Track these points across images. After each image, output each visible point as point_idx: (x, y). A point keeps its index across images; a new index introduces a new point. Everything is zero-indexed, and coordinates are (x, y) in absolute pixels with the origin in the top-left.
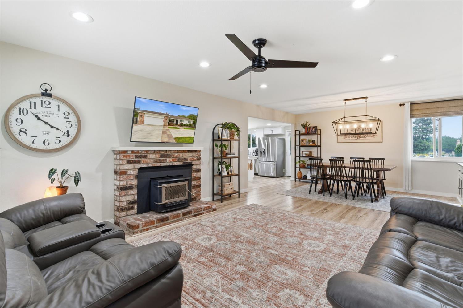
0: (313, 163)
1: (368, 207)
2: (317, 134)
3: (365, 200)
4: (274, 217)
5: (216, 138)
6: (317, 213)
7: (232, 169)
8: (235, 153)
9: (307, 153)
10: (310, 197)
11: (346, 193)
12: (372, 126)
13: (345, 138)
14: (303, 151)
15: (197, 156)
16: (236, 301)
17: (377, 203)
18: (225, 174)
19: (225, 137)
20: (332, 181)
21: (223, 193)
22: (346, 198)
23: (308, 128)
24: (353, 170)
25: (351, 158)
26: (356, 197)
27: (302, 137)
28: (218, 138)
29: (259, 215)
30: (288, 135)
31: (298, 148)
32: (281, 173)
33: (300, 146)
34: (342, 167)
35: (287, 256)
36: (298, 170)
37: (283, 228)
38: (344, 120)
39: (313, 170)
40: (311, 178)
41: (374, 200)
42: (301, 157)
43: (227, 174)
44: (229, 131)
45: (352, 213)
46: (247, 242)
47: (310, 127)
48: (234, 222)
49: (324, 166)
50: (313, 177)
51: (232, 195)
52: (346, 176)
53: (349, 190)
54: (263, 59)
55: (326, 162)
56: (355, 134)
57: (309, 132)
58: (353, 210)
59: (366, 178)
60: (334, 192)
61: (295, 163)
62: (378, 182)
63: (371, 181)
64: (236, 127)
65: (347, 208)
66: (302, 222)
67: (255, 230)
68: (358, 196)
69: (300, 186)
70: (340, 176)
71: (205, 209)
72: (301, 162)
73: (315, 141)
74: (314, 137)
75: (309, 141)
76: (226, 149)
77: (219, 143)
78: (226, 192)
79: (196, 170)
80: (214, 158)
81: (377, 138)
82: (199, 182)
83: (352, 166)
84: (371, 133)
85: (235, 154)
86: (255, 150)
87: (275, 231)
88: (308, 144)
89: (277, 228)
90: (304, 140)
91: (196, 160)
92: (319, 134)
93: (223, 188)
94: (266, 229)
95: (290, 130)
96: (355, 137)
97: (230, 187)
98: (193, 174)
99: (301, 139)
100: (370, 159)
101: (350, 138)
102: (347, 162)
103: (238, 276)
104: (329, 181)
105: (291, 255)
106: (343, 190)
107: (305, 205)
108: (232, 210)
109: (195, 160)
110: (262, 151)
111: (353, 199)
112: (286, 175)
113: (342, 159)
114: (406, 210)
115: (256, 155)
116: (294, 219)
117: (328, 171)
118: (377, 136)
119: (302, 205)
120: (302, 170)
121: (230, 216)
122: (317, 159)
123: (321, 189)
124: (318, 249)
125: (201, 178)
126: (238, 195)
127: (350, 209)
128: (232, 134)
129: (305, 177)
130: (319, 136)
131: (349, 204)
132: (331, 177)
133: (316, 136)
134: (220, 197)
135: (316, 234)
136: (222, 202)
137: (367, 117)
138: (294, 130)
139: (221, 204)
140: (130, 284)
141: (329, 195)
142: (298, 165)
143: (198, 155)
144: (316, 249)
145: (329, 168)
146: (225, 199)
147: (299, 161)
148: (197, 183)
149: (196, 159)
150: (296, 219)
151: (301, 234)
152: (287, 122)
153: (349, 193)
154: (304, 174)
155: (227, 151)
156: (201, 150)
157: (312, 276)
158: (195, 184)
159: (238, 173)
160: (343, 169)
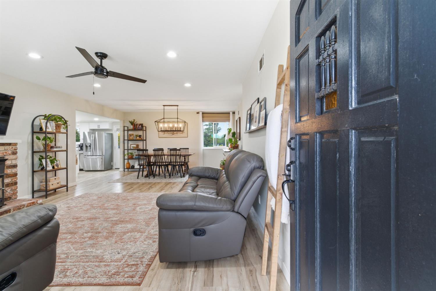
0: (140, 153)
1: (179, 181)
2: (143, 130)
3: (177, 177)
4: (109, 199)
5: (37, 129)
6: (145, 190)
7: (58, 162)
8: (61, 146)
9: (135, 146)
10: (139, 181)
11: (165, 174)
12: (181, 125)
13: (164, 134)
14: (131, 145)
15: (11, 149)
16: (90, 251)
17: (184, 178)
18: (50, 168)
19: (49, 130)
20: (155, 166)
21: (48, 188)
22: (165, 178)
23: (136, 125)
24: (170, 157)
25: (168, 149)
26: (171, 176)
27: (130, 133)
28: (40, 131)
29: (95, 200)
30: (116, 130)
31: (126, 142)
32: (109, 166)
33: (128, 140)
34: (162, 155)
35: (125, 218)
36: (126, 161)
37: (119, 204)
38: (163, 120)
39: (140, 160)
40: (138, 167)
41: (182, 176)
42: (129, 150)
43: (52, 168)
44: (54, 124)
45: (169, 186)
46: (88, 219)
47: (137, 124)
48: (69, 209)
49: (149, 155)
50: (141, 164)
51: (57, 190)
52: (165, 162)
53: (167, 173)
54: (105, 70)
55: (151, 152)
56: (171, 131)
57: (136, 128)
58: (169, 184)
59: (177, 162)
60: (157, 175)
61: (124, 155)
62: (185, 164)
63: (180, 164)
64: (63, 119)
65: (165, 184)
66: (134, 197)
67: (94, 210)
68: (173, 175)
69: (129, 174)
70: (161, 162)
71: (29, 205)
72: (130, 154)
73: (141, 136)
74: (140, 133)
75: (137, 136)
76: (51, 142)
77: (42, 136)
78: (51, 187)
79: (10, 166)
80: (33, 152)
81: (185, 135)
82: (15, 179)
83: (169, 154)
84: (180, 131)
85: (62, 148)
86: (79, 145)
87: (112, 207)
88: (135, 139)
89: (114, 205)
90: (132, 135)
91: (10, 155)
92: (145, 130)
93: (48, 183)
94: (104, 208)
95: (119, 126)
96: (171, 133)
97: (56, 182)
98: (7, 171)
99: (129, 134)
100: (180, 148)
101: (168, 134)
102: (166, 152)
103: (87, 239)
104: (153, 167)
105: (128, 217)
106: (163, 173)
107: (135, 187)
108: (63, 202)
109: (8, 154)
110: (88, 145)
111: (170, 178)
112: (114, 167)
113: (162, 150)
114: (195, 174)
115: (80, 150)
116: (127, 197)
117: (152, 159)
118: (184, 133)
119: (133, 187)
120: (130, 161)
121: (62, 206)
122: (143, 150)
123: (147, 174)
124: (147, 210)
125: (18, 174)
126: (66, 189)
127: (167, 184)
128: (58, 127)
129: (133, 167)
130: (144, 132)
131: (167, 181)
132: (155, 164)
133: (142, 131)
134: (44, 193)
135: (145, 202)
136: (46, 198)
137: (178, 119)
138: (122, 126)
139: (45, 200)
140: (24, 229)
141: (153, 178)
142: (126, 157)
143: (13, 149)
144: (146, 210)
145: (153, 157)
146: (50, 195)
147: (127, 153)
148: (12, 180)
149: (10, 153)
150: (129, 197)
151: (134, 204)
152: (116, 118)
153: (167, 174)
154: (132, 164)
155: (53, 144)
156: (18, 143)
157: (144, 223)
158: (9, 181)
159: (66, 167)
160: (163, 156)
